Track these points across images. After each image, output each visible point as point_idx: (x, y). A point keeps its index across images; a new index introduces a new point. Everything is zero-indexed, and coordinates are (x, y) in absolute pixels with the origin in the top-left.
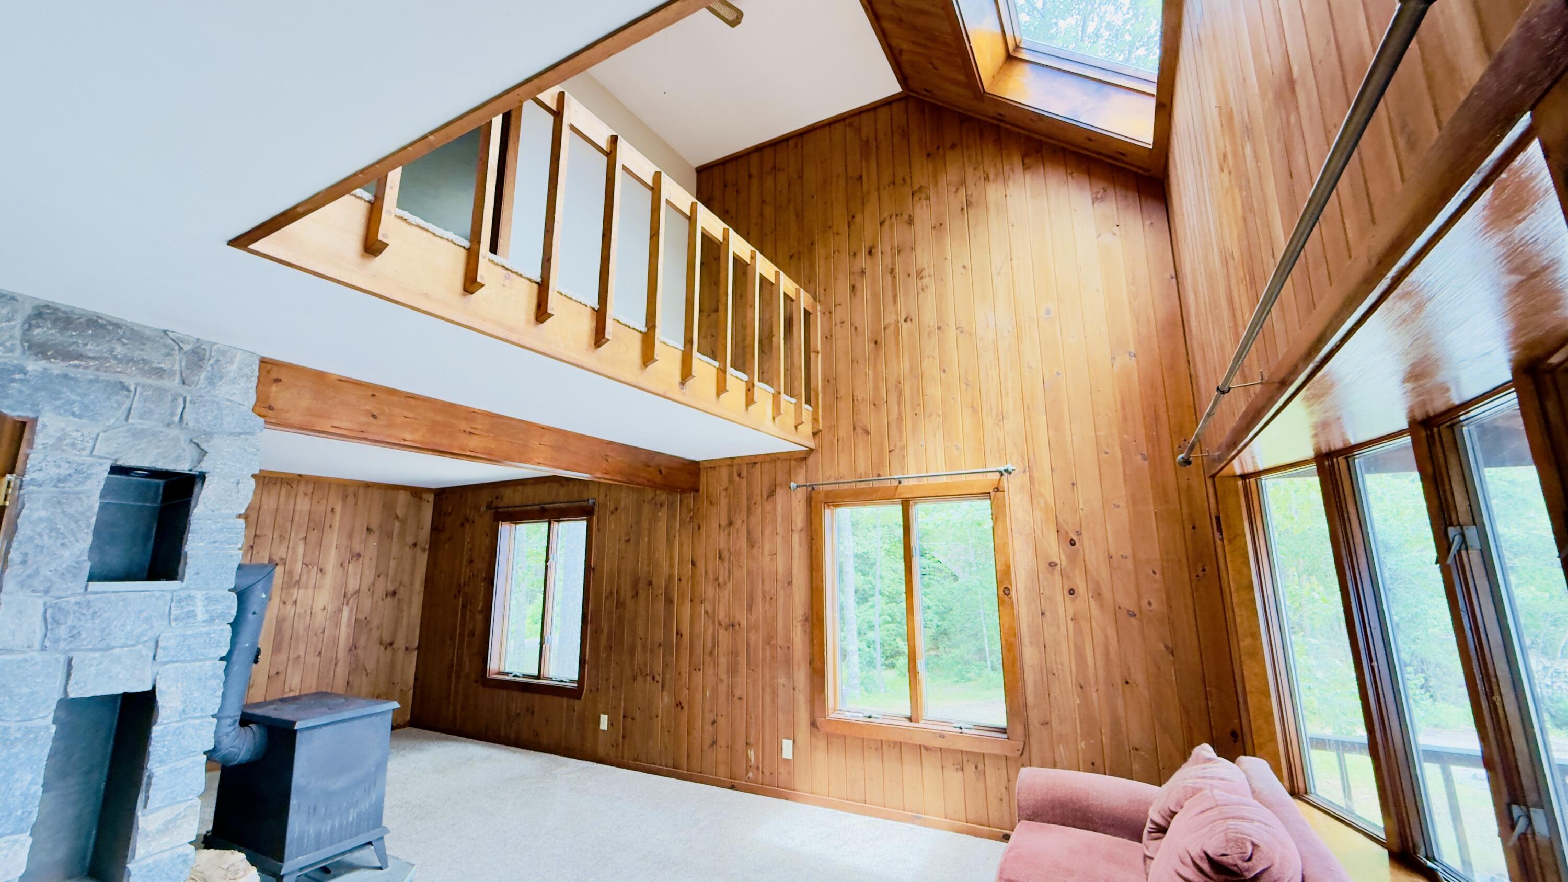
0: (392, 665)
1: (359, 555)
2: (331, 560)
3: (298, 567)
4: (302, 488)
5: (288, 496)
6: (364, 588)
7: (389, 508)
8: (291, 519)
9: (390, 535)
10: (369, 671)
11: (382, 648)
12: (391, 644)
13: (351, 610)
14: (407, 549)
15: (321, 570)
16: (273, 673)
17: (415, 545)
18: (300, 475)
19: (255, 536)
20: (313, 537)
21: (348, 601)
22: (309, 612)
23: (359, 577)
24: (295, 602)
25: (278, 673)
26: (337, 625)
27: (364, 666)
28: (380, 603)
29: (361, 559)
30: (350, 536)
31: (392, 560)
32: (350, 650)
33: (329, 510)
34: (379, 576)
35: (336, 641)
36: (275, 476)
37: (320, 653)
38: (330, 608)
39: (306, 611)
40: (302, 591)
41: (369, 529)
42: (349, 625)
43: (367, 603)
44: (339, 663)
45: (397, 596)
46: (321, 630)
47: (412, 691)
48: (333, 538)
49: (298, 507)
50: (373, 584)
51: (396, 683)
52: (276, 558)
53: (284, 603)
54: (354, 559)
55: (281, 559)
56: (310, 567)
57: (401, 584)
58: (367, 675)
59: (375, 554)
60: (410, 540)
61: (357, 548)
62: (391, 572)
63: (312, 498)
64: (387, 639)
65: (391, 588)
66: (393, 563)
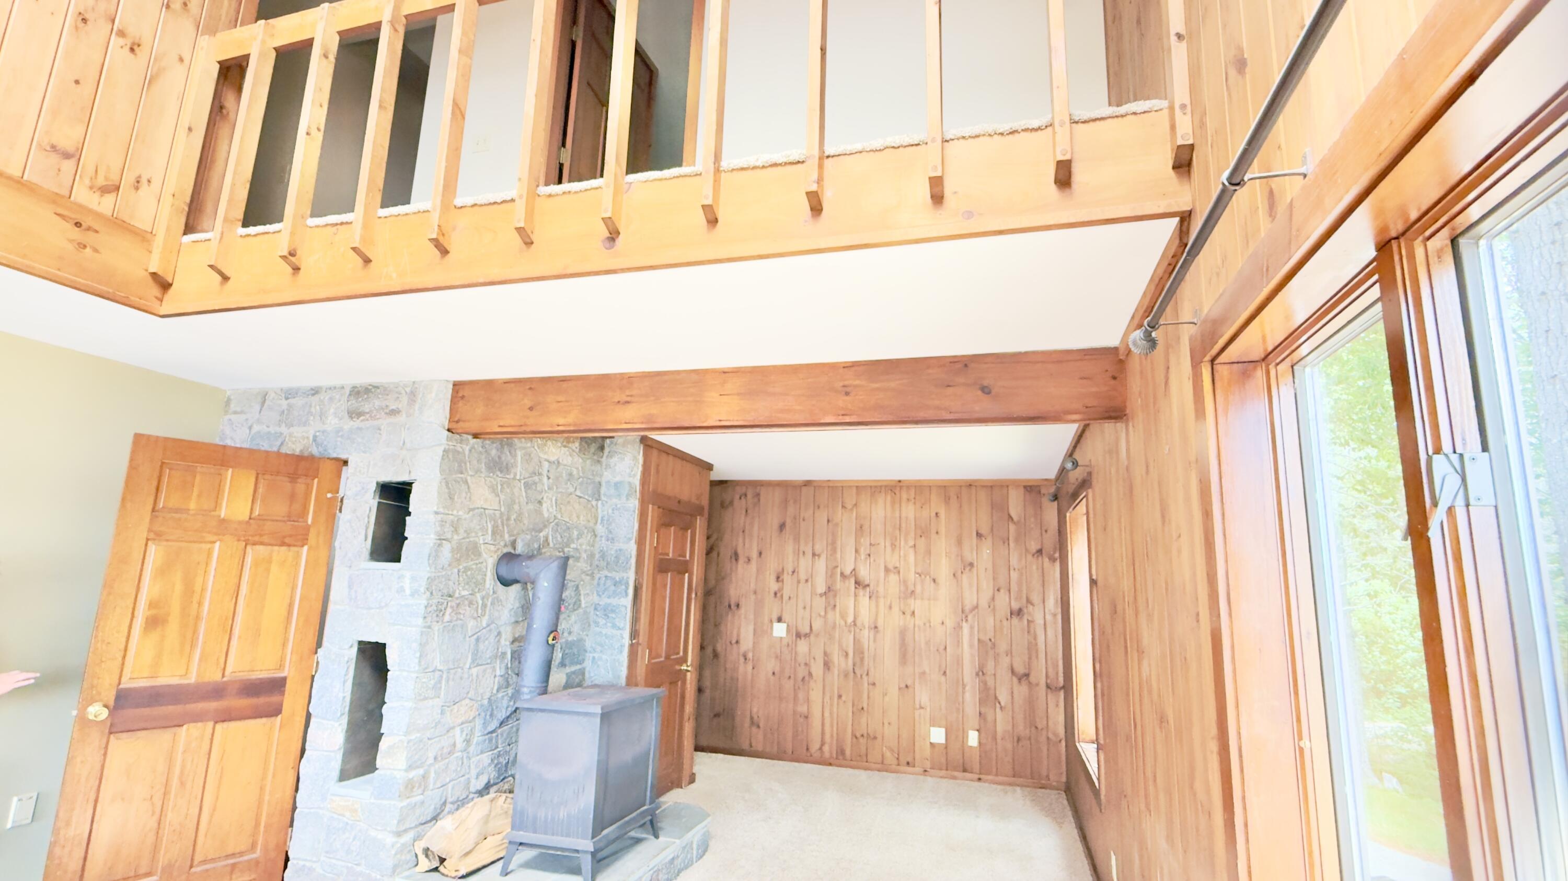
0: (1031, 703)
1: (971, 565)
2: (943, 567)
3: (912, 576)
4: (904, 496)
5: (893, 503)
6: (984, 603)
7: (999, 507)
8: (898, 526)
9: (1006, 541)
10: (1003, 704)
11: (1015, 680)
12: (1027, 675)
13: (972, 628)
14: (1029, 557)
15: (934, 580)
16: (903, 685)
17: (1040, 552)
18: (900, 481)
19: (871, 544)
20: (922, 543)
21: (967, 617)
22: (928, 625)
23: (975, 589)
24: (913, 613)
25: (907, 686)
26: (959, 643)
27: (996, 698)
28: (1005, 623)
29: (974, 570)
30: (959, 542)
31: (1012, 572)
32: (977, 674)
33: (933, 514)
34: (998, 590)
35: (959, 661)
36: (880, 484)
37: (945, 673)
38: (950, 623)
39: (925, 624)
40: (918, 602)
41: (979, 535)
42: (971, 646)
43: (990, 622)
44: (967, 688)
45: (1026, 617)
46: (943, 647)
47: (1063, 743)
48: (942, 546)
49: (904, 515)
50: (993, 599)
51: (1040, 727)
52: (890, 566)
53: (904, 613)
54: (967, 569)
55: (896, 568)
56: (923, 577)
57: (1029, 601)
58: (1001, 708)
59: (990, 566)
60: (1034, 547)
61: (970, 556)
62: (1014, 587)
63: (915, 503)
64: (1020, 669)
65: (1015, 606)
66: (1014, 575)
